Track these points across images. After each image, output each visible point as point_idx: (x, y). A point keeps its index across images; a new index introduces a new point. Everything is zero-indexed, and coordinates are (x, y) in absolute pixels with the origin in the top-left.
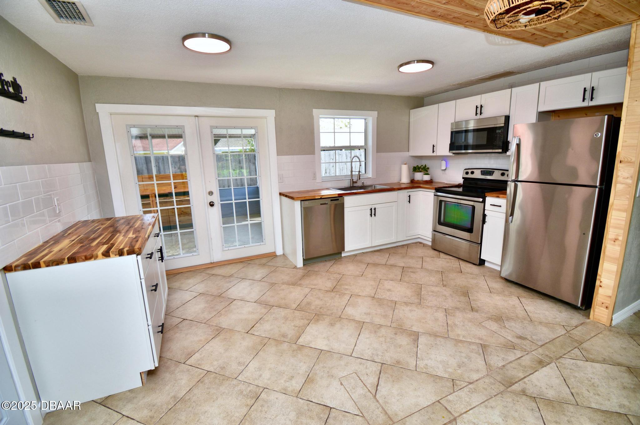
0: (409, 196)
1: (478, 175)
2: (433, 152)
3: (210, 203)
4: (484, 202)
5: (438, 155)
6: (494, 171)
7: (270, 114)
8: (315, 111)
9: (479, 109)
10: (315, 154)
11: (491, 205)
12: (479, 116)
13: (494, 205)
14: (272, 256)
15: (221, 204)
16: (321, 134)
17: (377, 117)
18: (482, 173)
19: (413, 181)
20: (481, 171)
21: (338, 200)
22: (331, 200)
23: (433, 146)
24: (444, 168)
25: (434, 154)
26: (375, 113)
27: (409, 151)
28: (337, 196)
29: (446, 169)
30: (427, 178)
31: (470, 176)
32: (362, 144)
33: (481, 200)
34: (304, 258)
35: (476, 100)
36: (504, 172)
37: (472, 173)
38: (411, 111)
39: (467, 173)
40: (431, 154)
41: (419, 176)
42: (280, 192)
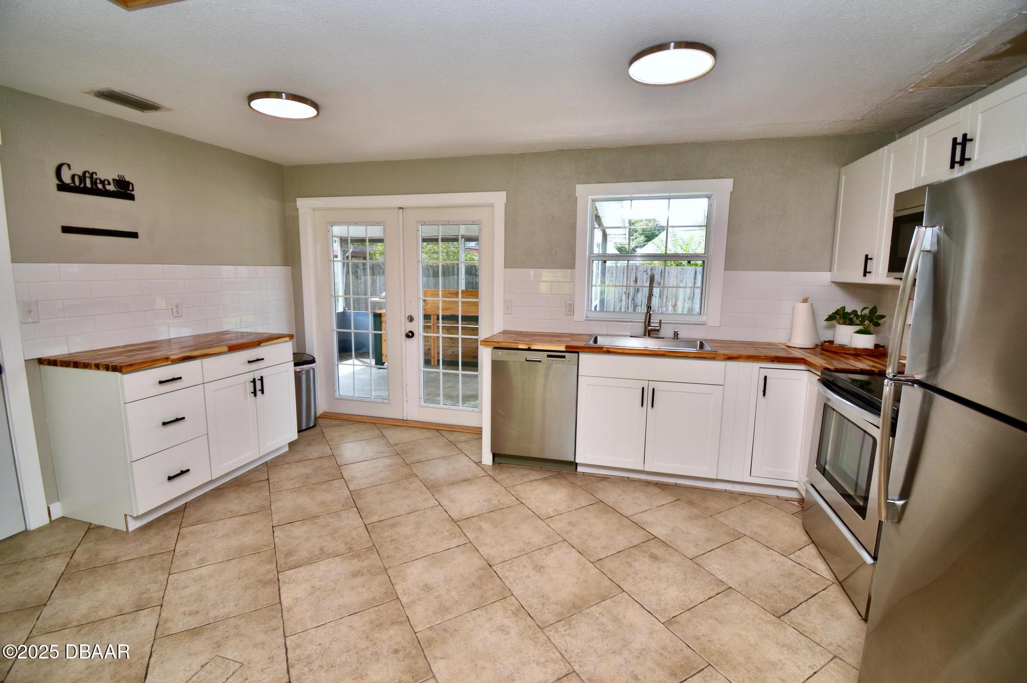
0: (765, 380)
2: (866, 275)
3: (408, 332)
7: (499, 199)
8: (580, 189)
9: (960, 149)
10: (574, 268)
15: (424, 337)
17: (732, 190)
19: (825, 346)
21: (564, 357)
22: (549, 356)
23: (866, 259)
25: (868, 280)
26: (727, 181)
27: (832, 270)
28: (563, 350)
30: (861, 342)
32: (701, 250)
35: (961, 122)
38: (843, 168)
40: (862, 280)
41: (845, 335)
42: (505, 330)
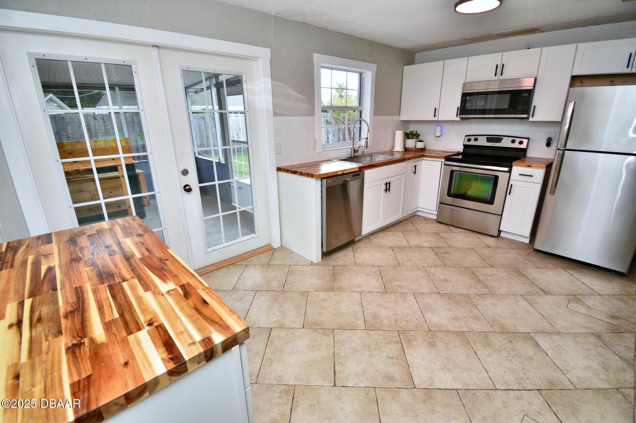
0: (415, 167)
1: (483, 142)
2: (434, 117)
3: (185, 187)
4: (510, 171)
5: (439, 119)
6: (503, 138)
8: (315, 56)
9: (500, 69)
10: (315, 116)
11: (520, 175)
12: (499, 77)
13: (522, 175)
14: (268, 249)
15: (200, 187)
16: (322, 89)
17: (376, 71)
18: (488, 139)
19: (406, 150)
20: (487, 138)
22: (354, 176)
23: (435, 109)
24: (438, 134)
25: (436, 119)
26: (374, 66)
27: (400, 115)
28: (358, 170)
29: (441, 135)
30: (420, 145)
31: (473, 143)
33: (506, 169)
34: (325, 250)
35: (496, 59)
36: (515, 139)
37: (476, 140)
38: (405, 67)
39: (469, 140)
40: (432, 118)
41: (411, 143)
42: (278, 166)
